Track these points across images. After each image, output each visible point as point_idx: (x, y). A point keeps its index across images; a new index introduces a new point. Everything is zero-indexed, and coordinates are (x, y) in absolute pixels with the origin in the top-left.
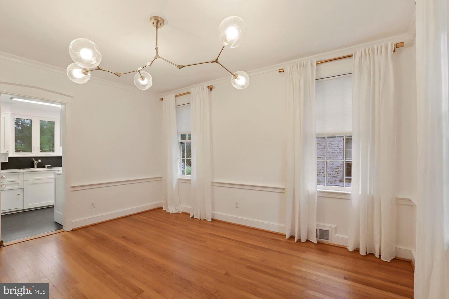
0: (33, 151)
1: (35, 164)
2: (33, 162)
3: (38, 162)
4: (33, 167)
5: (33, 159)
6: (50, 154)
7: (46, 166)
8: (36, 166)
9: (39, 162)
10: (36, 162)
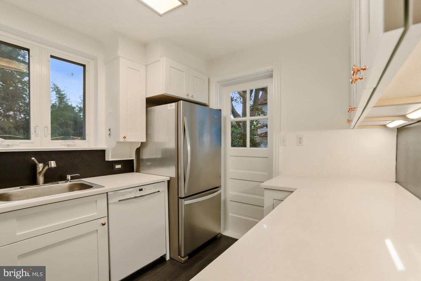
0: (32, 135)
1: (40, 172)
2: (34, 167)
3: (47, 167)
4: (34, 182)
5: (33, 158)
6: (75, 145)
7: (69, 177)
8: (41, 179)
9: (50, 169)
10: (40, 166)
